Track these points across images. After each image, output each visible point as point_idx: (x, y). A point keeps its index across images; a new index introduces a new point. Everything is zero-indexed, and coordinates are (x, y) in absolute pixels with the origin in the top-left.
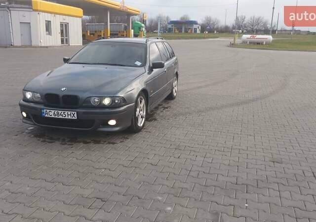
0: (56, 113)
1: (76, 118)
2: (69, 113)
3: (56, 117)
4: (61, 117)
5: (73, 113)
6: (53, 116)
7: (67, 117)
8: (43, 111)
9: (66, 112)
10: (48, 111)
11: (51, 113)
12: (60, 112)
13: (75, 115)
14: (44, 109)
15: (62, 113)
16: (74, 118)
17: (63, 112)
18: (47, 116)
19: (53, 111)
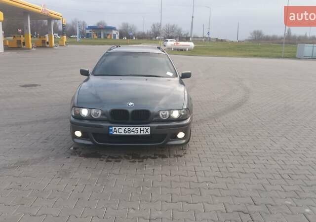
0: (126, 130)
1: (149, 133)
2: (142, 128)
3: (127, 134)
4: (132, 133)
5: (147, 128)
6: (123, 133)
7: (139, 133)
8: (111, 129)
9: (139, 128)
10: (117, 128)
11: (121, 130)
12: (132, 128)
13: (149, 131)
14: (112, 127)
15: (134, 130)
16: (147, 133)
17: (135, 128)
18: (115, 133)
19: (123, 128)
